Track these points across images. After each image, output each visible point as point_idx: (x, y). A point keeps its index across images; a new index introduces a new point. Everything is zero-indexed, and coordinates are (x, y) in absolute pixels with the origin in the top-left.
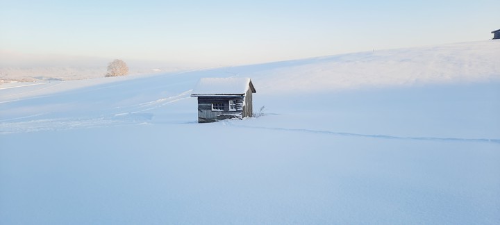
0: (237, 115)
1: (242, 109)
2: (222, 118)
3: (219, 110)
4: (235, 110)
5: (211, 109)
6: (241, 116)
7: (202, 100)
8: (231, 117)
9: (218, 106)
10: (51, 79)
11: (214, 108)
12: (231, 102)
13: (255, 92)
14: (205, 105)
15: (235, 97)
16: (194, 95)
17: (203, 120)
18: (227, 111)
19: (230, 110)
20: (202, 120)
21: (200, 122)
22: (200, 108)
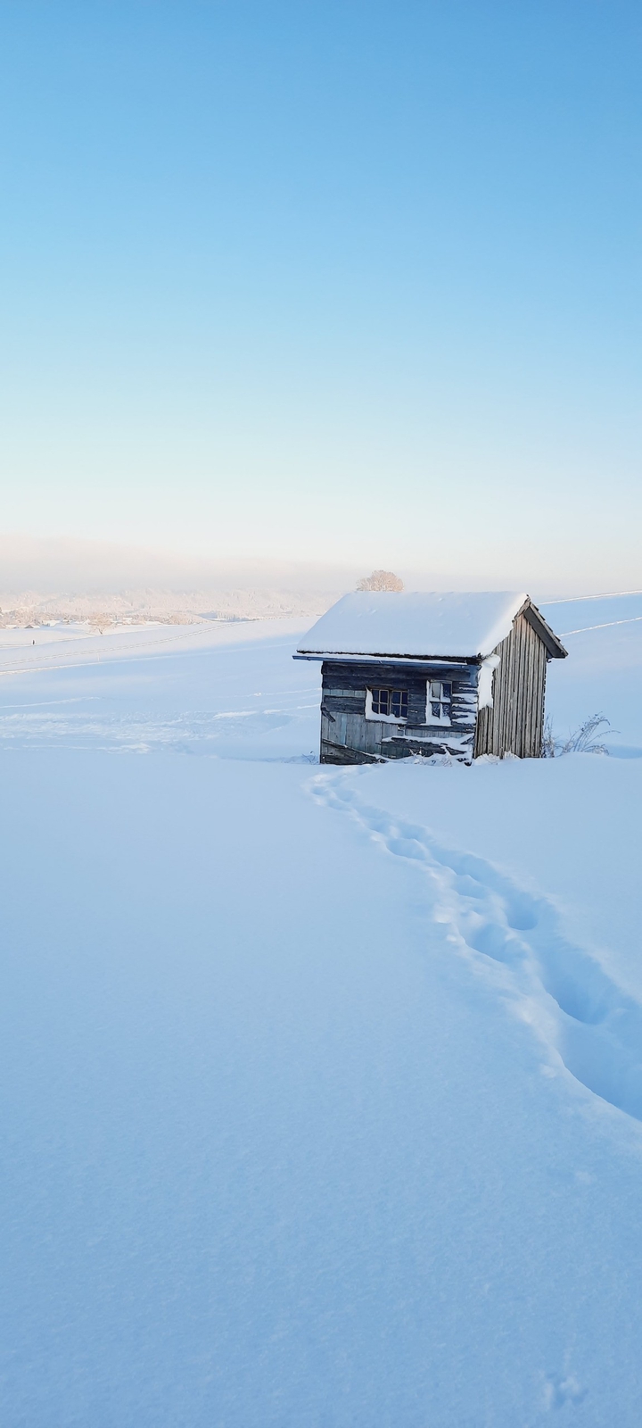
0: (454, 742)
1: (471, 720)
2: (399, 750)
3: (391, 718)
4: (445, 721)
5: (361, 711)
6: (469, 749)
7: (339, 673)
8: (428, 750)
9: (390, 704)
10: (235, 620)
11: (375, 708)
12: (433, 690)
13: (561, 654)
14: (347, 693)
15: (449, 670)
16: (303, 655)
17: (334, 752)
18: (416, 725)
19: (431, 720)
20: (336, 754)
21: (325, 759)
22: (329, 707)
